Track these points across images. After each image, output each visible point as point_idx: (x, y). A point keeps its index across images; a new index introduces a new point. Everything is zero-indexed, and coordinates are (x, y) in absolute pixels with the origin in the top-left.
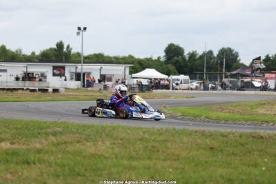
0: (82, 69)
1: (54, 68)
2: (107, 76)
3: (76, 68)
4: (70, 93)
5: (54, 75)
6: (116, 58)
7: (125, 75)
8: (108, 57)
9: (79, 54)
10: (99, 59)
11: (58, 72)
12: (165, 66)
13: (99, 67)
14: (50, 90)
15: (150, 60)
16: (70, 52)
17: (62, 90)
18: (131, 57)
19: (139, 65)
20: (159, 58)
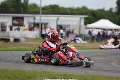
0: (40, 20)
1: (14, 18)
2: (63, 27)
3: (35, 18)
4: (31, 43)
5: (14, 25)
6: (71, 9)
7: (80, 25)
8: (63, 8)
9: (35, 5)
10: (54, 10)
11: (17, 23)
12: (117, 16)
13: (56, 18)
14: (12, 39)
15: (102, 11)
16: (27, 3)
17: (23, 40)
18: (84, 8)
19: (92, 16)
20: (111, 9)
